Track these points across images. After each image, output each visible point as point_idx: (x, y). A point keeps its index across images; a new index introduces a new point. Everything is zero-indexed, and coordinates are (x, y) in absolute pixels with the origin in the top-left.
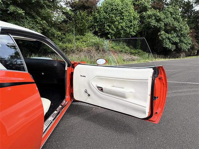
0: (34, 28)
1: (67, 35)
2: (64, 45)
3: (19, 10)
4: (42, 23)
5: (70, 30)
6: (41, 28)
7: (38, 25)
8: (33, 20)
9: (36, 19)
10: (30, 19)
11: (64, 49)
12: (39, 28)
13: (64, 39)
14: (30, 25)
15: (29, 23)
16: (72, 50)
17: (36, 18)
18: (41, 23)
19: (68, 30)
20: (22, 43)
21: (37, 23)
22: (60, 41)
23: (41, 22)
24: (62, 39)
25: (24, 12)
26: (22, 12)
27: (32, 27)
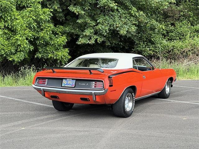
0: (127, 24)
1: (178, 24)
2: (171, 44)
3: (110, 3)
4: (138, 16)
5: (184, 16)
6: (136, 22)
7: (132, 19)
8: (126, 12)
9: (130, 11)
10: (123, 11)
11: (170, 52)
12: (134, 22)
13: (172, 32)
14: (122, 21)
15: (120, 17)
16: (184, 52)
17: (131, 9)
18: (136, 16)
19: (180, 17)
20: (110, 44)
21: (131, 15)
22: (165, 36)
23: (137, 14)
24: (168, 33)
25: (116, 5)
26: (115, 4)
27: (125, 23)
